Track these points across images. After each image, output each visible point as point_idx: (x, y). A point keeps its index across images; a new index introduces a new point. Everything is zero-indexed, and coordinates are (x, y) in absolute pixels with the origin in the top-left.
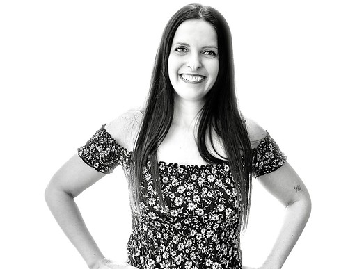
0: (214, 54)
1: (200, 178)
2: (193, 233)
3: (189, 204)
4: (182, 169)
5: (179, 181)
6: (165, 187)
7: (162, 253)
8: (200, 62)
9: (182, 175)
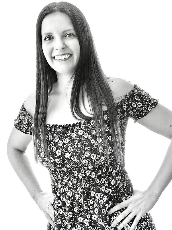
0: (74, 35)
1: (73, 133)
2: (76, 174)
3: (66, 154)
4: (61, 128)
5: (59, 137)
6: (50, 143)
7: (60, 189)
8: (64, 44)
9: (60, 132)
